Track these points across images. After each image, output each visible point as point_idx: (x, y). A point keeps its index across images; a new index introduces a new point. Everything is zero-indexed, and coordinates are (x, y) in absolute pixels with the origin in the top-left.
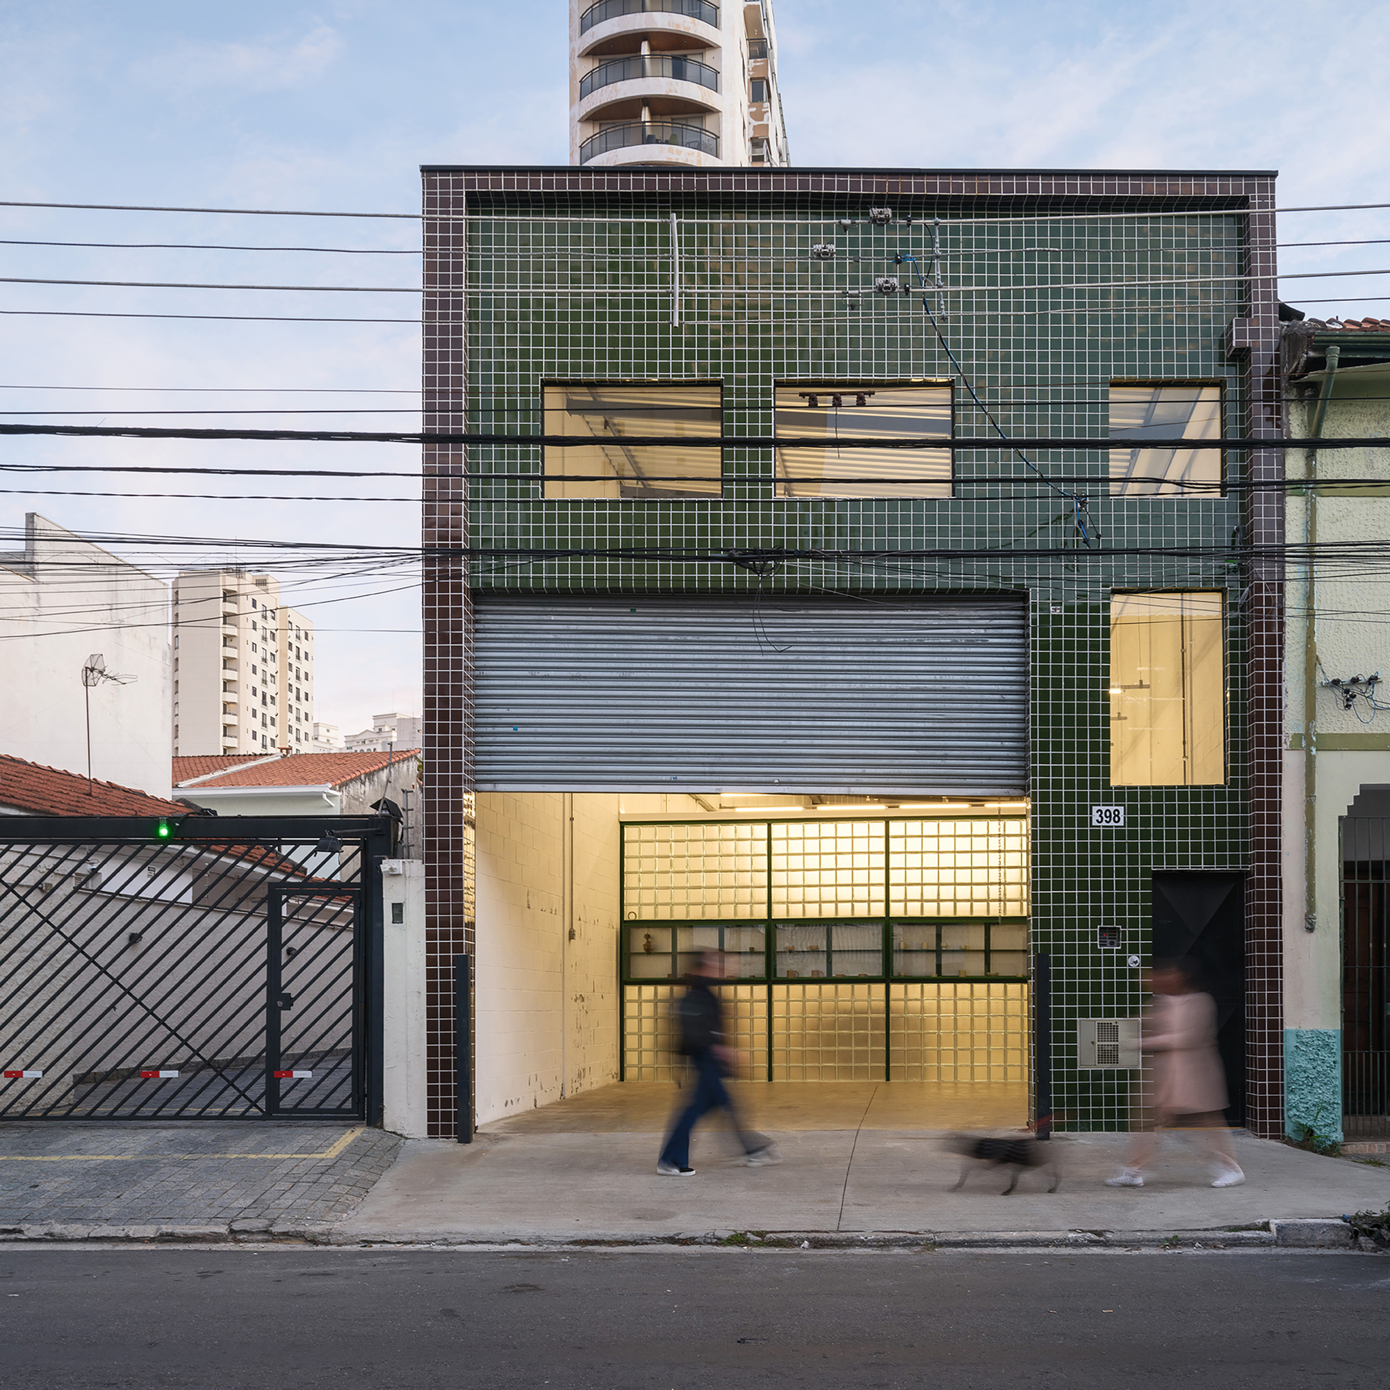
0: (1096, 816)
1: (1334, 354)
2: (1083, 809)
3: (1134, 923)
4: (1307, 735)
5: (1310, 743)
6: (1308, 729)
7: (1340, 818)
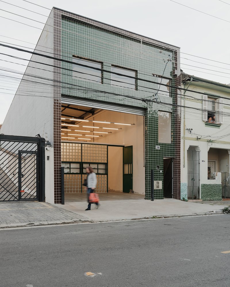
0: (156, 147)
1: (192, 79)
2: (155, 146)
3: (161, 165)
4: (184, 137)
5: (184, 138)
6: (184, 136)
7: (187, 150)
